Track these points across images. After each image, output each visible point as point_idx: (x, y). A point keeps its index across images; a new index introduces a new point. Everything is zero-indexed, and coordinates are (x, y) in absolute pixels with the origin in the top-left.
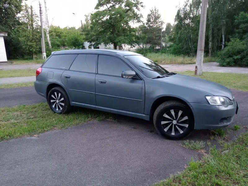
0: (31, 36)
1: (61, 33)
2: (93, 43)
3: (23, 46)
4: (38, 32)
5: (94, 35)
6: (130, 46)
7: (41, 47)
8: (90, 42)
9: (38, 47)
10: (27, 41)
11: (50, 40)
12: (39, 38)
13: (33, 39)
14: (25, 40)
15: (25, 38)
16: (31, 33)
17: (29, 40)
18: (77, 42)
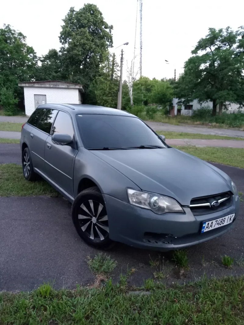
0: (108, 89)
1: (152, 87)
2: (183, 100)
3: (98, 100)
4: (116, 85)
5: (185, 89)
6: (238, 106)
7: (117, 103)
8: (179, 98)
9: (113, 103)
10: (103, 95)
11: (132, 94)
12: (116, 92)
13: (109, 93)
14: (101, 94)
15: (101, 91)
16: (108, 85)
17: (105, 93)
18: (164, 98)
